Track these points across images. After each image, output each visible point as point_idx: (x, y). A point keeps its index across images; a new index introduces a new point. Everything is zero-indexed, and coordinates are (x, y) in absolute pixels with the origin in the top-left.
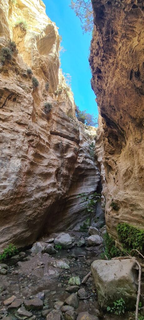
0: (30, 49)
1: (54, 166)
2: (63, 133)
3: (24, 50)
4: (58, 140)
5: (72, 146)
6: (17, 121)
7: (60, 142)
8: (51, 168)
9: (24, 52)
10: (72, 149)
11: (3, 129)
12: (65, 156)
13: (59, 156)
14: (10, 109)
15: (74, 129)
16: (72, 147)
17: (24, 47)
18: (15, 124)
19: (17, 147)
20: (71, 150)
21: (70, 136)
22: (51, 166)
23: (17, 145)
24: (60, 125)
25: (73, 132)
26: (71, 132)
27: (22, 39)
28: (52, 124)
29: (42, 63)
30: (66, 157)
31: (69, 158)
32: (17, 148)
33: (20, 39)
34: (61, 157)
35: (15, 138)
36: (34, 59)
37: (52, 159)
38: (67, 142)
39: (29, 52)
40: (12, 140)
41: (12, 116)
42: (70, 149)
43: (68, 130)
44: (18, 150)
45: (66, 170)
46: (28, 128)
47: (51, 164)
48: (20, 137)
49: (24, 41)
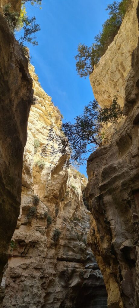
0: (45, 181)
1: (58, 300)
2: (68, 258)
3: (40, 182)
4: (64, 267)
5: (78, 269)
6: (35, 267)
7: (65, 268)
8: (56, 302)
9: (39, 183)
10: (78, 273)
11: (25, 278)
12: (70, 284)
13: (64, 285)
14: (30, 256)
15: (80, 249)
16: (77, 272)
17: (40, 180)
18: (34, 270)
19: (34, 293)
20: (77, 275)
21: (76, 258)
22: (56, 300)
23: (34, 292)
24: (66, 247)
25: (79, 252)
26: (77, 253)
27: (39, 173)
28: (58, 250)
29: (54, 192)
30: (71, 286)
31: (74, 286)
32: (34, 295)
33: (38, 174)
34: (65, 287)
35: (32, 285)
36: (48, 190)
37: (57, 292)
38: (73, 267)
39: (45, 183)
40: (31, 287)
41: (32, 263)
42: (75, 274)
43: (74, 251)
44: (35, 296)
45: (70, 301)
46: (43, 272)
47: (56, 298)
48: (36, 283)
49: (41, 175)
